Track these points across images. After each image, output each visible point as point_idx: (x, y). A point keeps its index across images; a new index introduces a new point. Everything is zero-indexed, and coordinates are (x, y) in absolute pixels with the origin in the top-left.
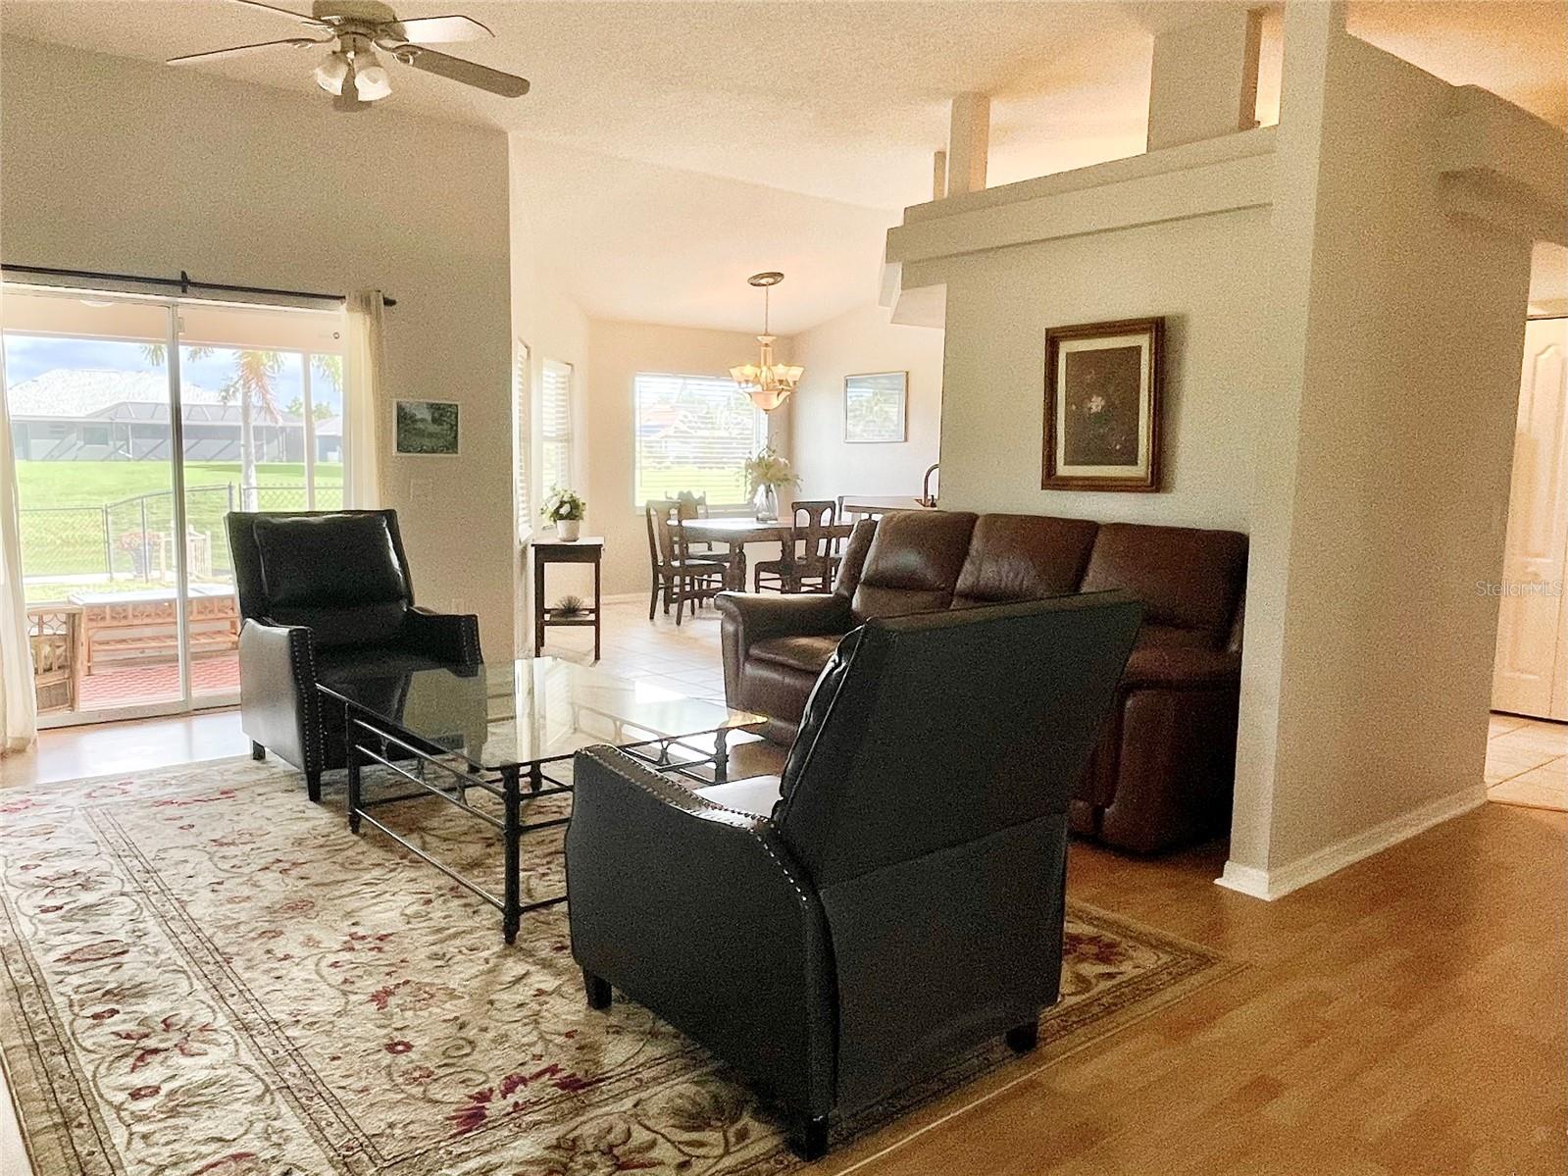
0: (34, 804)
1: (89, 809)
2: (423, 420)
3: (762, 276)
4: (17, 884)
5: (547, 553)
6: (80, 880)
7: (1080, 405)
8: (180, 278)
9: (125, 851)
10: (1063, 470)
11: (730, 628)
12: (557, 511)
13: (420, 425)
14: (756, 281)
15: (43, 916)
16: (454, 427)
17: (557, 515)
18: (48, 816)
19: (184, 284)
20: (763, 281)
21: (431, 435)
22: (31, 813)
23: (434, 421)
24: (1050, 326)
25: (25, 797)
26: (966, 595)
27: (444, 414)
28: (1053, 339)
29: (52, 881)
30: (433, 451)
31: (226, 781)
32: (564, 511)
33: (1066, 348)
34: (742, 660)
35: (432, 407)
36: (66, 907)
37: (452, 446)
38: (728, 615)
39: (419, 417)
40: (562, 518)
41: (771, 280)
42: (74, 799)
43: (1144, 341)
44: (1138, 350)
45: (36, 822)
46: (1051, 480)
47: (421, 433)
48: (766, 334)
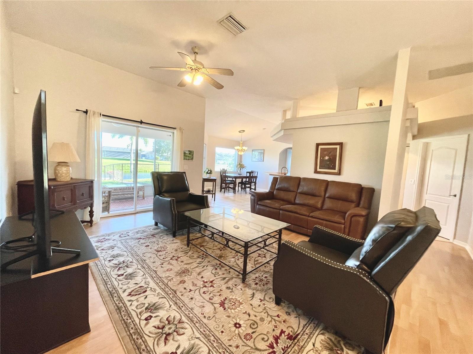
0: (107, 240)
1: (121, 241)
2: (187, 154)
3: (242, 131)
4: (109, 267)
5: (205, 180)
6: (125, 264)
7: (323, 158)
8: (140, 121)
9: (134, 254)
10: (318, 170)
11: (252, 197)
12: (207, 172)
13: (186, 155)
14: (240, 132)
15: (119, 278)
16: (193, 155)
17: (207, 173)
18: (111, 243)
19: (141, 122)
20: (241, 132)
21: (188, 157)
22: (106, 242)
23: (189, 154)
24: (317, 143)
25: (103, 237)
26: (300, 193)
27: (191, 152)
28: (318, 145)
29: (118, 265)
30: (189, 160)
31: (151, 232)
32: (209, 172)
33: (320, 147)
34: (256, 204)
35: (189, 151)
36: (125, 274)
37: (192, 159)
38: (252, 195)
39: (186, 153)
40: (208, 173)
41: (242, 132)
42: (117, 237)
43: (338, 147)
44: (337, 148)
45: (109, 245)
46: (316, 172)
47: (186, 156)
48: (241, 141)
